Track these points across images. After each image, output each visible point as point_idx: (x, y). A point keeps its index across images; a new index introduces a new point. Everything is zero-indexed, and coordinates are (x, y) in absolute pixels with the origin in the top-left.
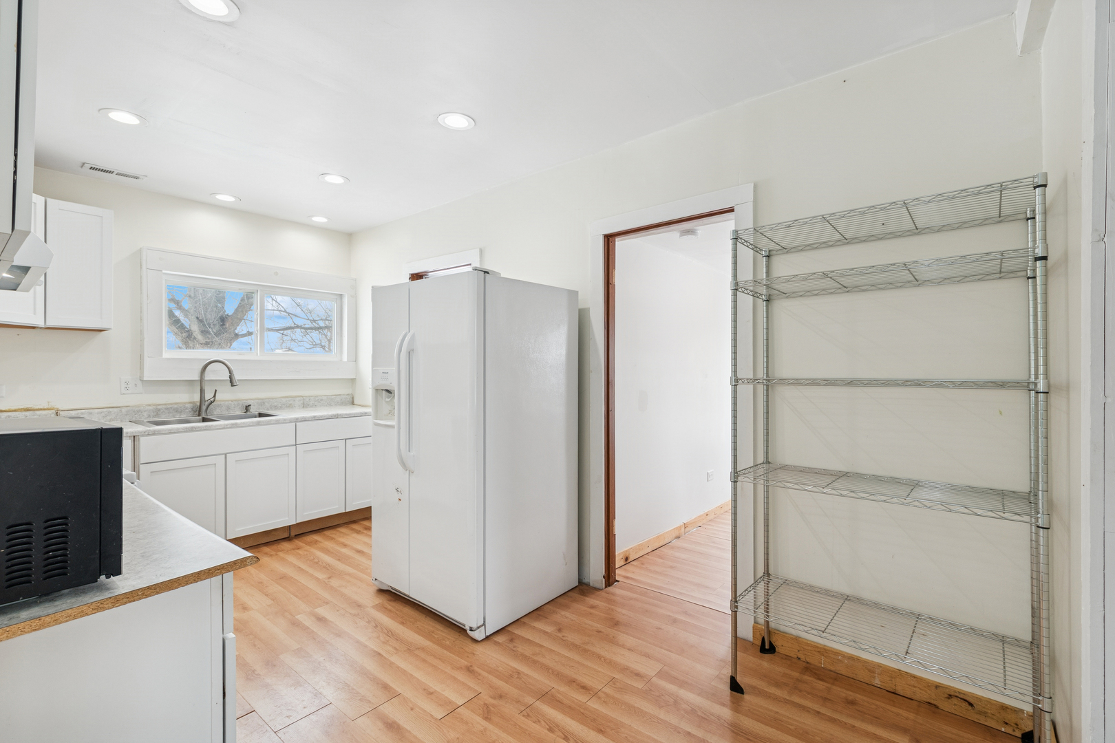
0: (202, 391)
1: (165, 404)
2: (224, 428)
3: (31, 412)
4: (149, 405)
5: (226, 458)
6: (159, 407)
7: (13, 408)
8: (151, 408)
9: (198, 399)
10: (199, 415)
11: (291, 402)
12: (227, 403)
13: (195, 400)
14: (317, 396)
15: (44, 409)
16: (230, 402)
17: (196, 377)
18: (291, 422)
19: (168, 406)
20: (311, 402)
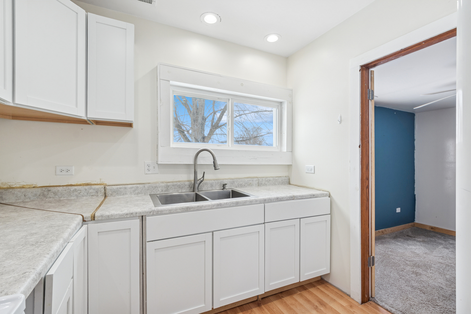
0: (195, 173)
1: (172, 182)
2: (212, 207)
3: (89, 186)
4: (163, 182)
5: (213, 235)
6: (169, 184)
7: (79, 183)
8: (163, 185)
9: (193, 179)
10: (193, 191)
11: (251, 182)
12: (211, 181)
13: (191, 179)
14: (267, 177)
15: (98, 185)
16: (213, 181)
17: (192, 162)
18: (260, 203)
19: (175, 183)
20: (263, 182)
